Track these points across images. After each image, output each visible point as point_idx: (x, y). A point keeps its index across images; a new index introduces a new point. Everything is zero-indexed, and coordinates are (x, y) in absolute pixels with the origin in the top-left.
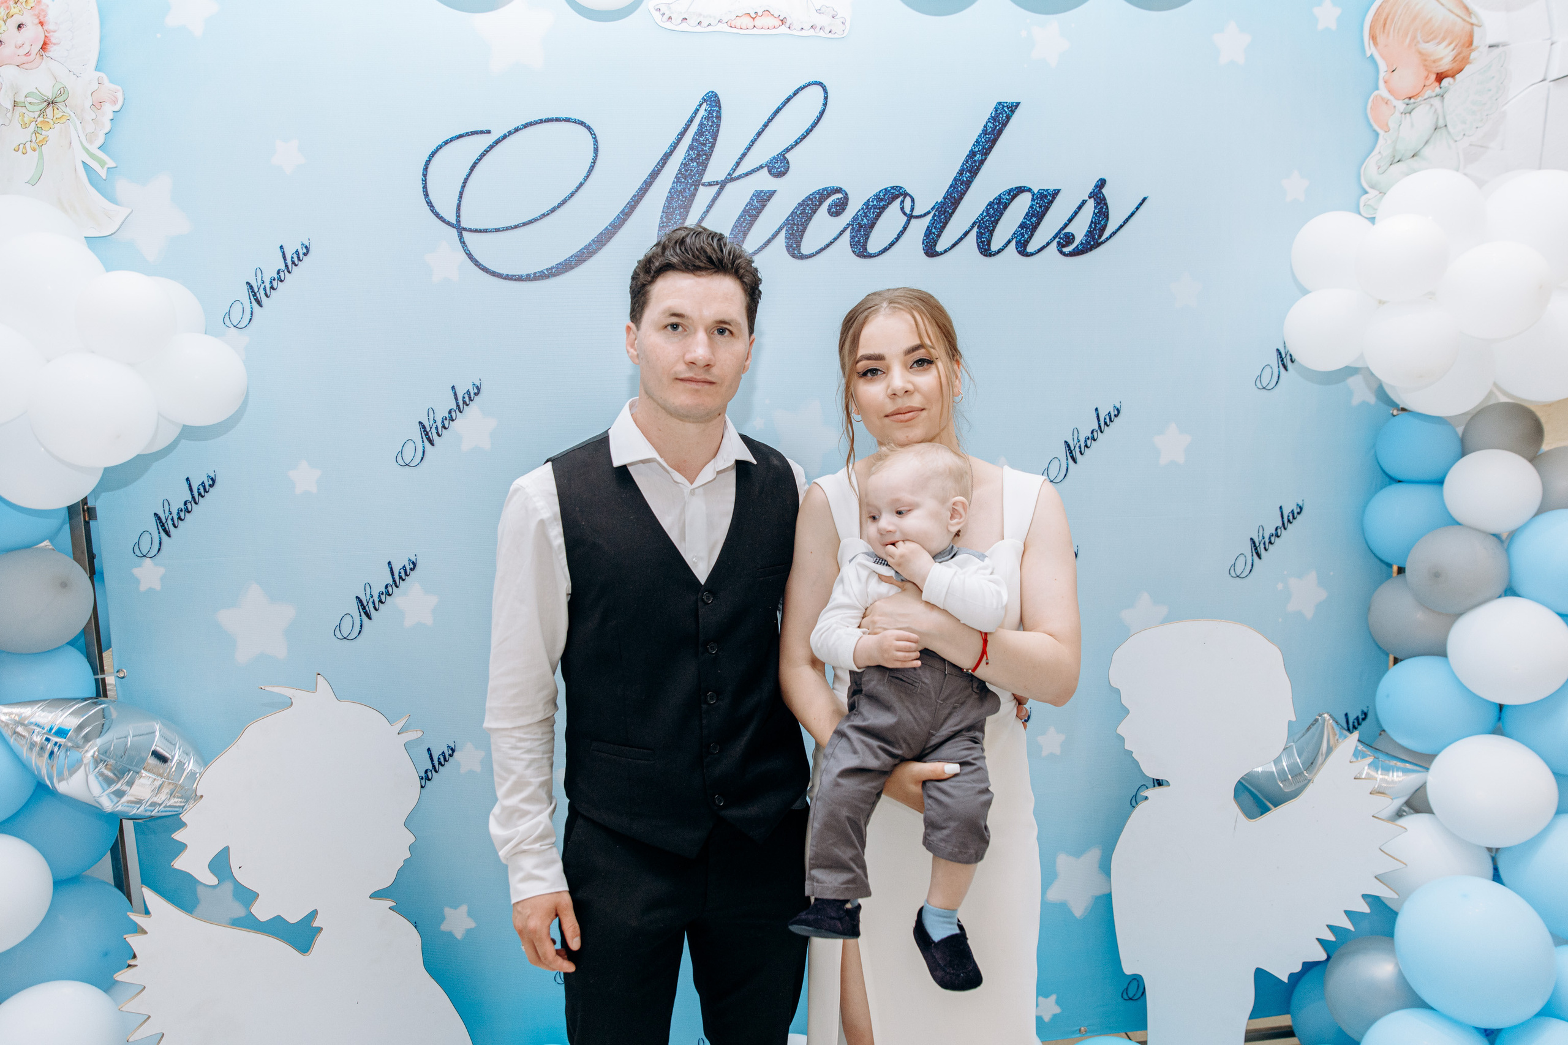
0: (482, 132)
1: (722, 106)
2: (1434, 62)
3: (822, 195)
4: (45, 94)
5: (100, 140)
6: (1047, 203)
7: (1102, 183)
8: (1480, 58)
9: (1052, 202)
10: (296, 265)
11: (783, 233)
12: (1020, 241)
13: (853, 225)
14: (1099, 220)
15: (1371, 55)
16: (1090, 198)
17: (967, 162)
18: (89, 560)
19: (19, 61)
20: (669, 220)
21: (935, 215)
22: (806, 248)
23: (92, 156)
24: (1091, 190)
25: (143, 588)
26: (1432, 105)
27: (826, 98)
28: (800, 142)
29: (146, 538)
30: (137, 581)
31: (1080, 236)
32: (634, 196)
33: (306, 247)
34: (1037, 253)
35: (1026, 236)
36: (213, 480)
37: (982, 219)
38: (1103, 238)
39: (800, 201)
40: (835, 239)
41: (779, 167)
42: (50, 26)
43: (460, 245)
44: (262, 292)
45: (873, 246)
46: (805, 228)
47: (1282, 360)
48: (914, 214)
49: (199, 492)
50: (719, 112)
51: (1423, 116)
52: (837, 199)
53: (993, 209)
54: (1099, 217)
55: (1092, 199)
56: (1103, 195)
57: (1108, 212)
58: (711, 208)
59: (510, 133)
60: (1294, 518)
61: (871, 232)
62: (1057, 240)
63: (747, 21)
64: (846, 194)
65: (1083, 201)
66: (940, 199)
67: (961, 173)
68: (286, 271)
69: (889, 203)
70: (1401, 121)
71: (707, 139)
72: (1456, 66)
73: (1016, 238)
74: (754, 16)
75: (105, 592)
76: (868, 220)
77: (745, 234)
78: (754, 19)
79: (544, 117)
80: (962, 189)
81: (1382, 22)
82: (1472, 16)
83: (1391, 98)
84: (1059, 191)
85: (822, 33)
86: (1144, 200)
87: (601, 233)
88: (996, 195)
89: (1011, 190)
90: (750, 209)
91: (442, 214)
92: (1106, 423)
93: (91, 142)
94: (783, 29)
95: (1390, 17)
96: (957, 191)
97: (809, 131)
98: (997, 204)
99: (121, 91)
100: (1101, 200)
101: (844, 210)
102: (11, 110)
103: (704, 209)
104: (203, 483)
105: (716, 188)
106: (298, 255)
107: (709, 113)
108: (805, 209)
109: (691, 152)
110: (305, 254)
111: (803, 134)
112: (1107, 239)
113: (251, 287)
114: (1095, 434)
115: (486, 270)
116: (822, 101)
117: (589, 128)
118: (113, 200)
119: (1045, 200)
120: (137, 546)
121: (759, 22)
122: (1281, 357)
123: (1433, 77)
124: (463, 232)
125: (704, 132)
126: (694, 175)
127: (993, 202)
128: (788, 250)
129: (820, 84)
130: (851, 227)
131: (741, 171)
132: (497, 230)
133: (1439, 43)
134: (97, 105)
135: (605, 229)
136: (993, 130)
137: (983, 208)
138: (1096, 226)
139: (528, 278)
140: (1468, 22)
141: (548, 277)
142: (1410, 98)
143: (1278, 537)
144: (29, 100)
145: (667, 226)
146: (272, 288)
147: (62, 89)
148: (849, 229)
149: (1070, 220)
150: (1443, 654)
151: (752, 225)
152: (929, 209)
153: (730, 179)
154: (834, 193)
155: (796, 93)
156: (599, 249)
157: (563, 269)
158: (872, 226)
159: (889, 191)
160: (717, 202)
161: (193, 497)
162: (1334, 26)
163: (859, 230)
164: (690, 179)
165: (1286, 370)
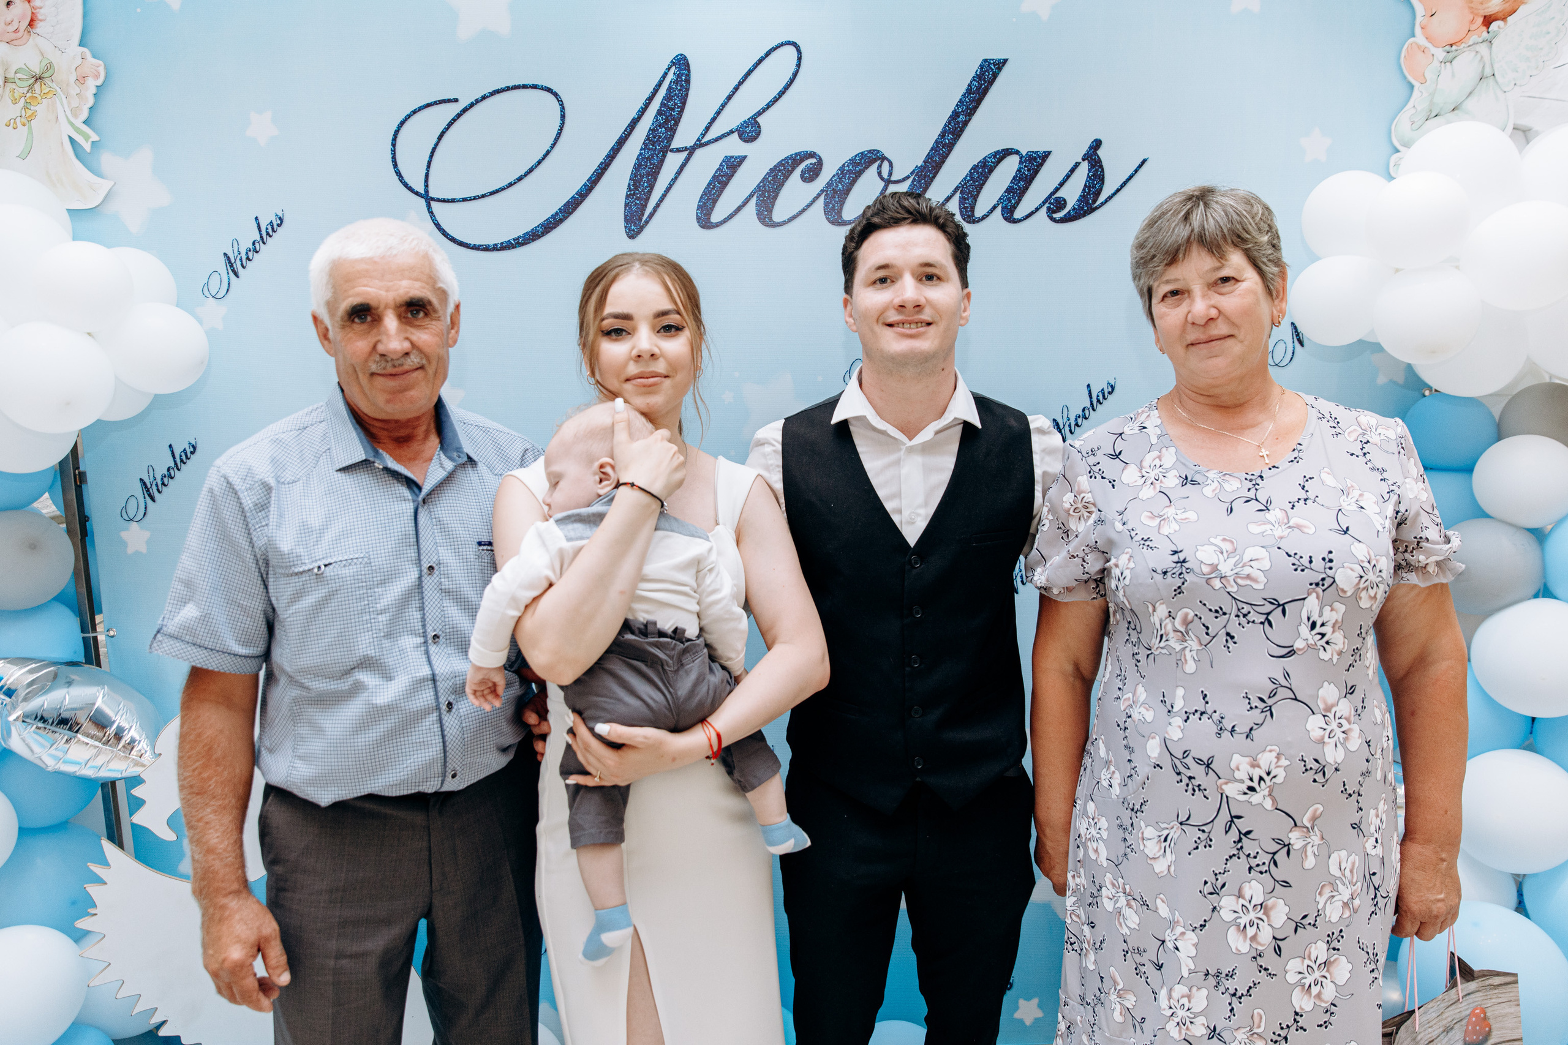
0: (449, 101)
1: (691, 68)
3: (795, 160)
4: (33, 69)
5: (85, 115)
6: (1036, 166)
7: (1097, 144)
9: (1041, 165)
10: (270, 236)
11: (754, 200)
12: (1006, 206)
13: (827, 191)
14: (1094, 184)
16: (1083, 160)
18: (80, 523)
20: (636, 188)
21: (914, 179)
22: (777, 216)
23: (77, 130)
24: (1084, 152)
25: (130, 550)
27: (799, 59)
28: (772, 105)
29: (132, 504)
30: (124, 544)
31: (1072, 201)
32: (602, 163)
33: (280, 218)
34: (1024, 219)
35: (1013, 202)
36: (194, 447)
37: (965, 184)
38: (1098, 203)
39: (772, 167)
40: (808, 206)
41: (749, 131)
43: (428, 215)
44: (238, 263)
45: (848, 214)
46: (777, 195)
47: (1298, 335)
48: (893, 178)
49: (182, 458)
50: (688, 75)
51: (1466, 64)
52: (811, 164)
53: (978, 173)
54: (1094, 180)
55: (1086, 161)
56: (1098, 157)
57: (1103, 175)
58: (679, 175)
59: (477, 101)
61: (846, 198)
62: (1047, 205)
64: (820, 159)
65: (1076, 163)
66: (920, 163)
67: (943, 135)
68: (261, 242)
69: (866, 168)
70: (1440, 71)
71: (676, 104)
72: (1508, 7)
73: (1003, 203)
75: (95, 552)
76: (843, 186)
77: (715, 202)
79: (511, 84)
80: (944, 152)
84: (1049, 153)
86: (1144, 161)
87: (568, 202)
88: (981, 158)
89: (997, 152)
90: (720, 175)
91: (411, 184)
92: (1098, 401)
93: (76, 116)
96: (938, 154)
97: (781, 94)
98: (982, 167)
99: (103, 65)
100: (1096, 162)
101: (817, 175)
103: (673, 176)
104: (185, 450)
105: (685, 154)
106: (272, 227)
107: (679, 76)
108: (776, 175)
109: (659, 118)
110: (279, 225)
111: (775, 97)
112: (1102, 204)
113: (229, 258)
114: (1087, 412)
115: (453, 240)
116: (795, 61)
117: (556, 95)
119: (1034, 163)
120: (124, 510)
122: (1297, 332)
123: (1480, 20)
124: (432, 203)
125: (673, 96)
126: (663, 142)
127: (978, 166)
128: (760, 219)
129: (794, 44)
130: (825, 193)
131: (710, 136)
132: (465, 200)
134: (81, 80)
135: (571, 198)
136: (978, 88)
137: (967, 171)
138: (1089, 190)
139: (495, 248)
141: (514, 247)
142: (1451, 45)
144: (19, 76)
145: (634, 194)
146: (248, 259)
147: (48, 65)
148: (823, 197)
149: (1062, 184)
151: (722, 192)
152: (908, 173)
153: (699, 144)
154: (807, 158)
155: (768, 54)
156: (566, 218)
157: (529, 239)
158: (847, 191)
159: (866, 155)
160: (685, 169)
161: (176, 464)
163: (833, 196)
164: (659, 145)
165: (1302, 345)
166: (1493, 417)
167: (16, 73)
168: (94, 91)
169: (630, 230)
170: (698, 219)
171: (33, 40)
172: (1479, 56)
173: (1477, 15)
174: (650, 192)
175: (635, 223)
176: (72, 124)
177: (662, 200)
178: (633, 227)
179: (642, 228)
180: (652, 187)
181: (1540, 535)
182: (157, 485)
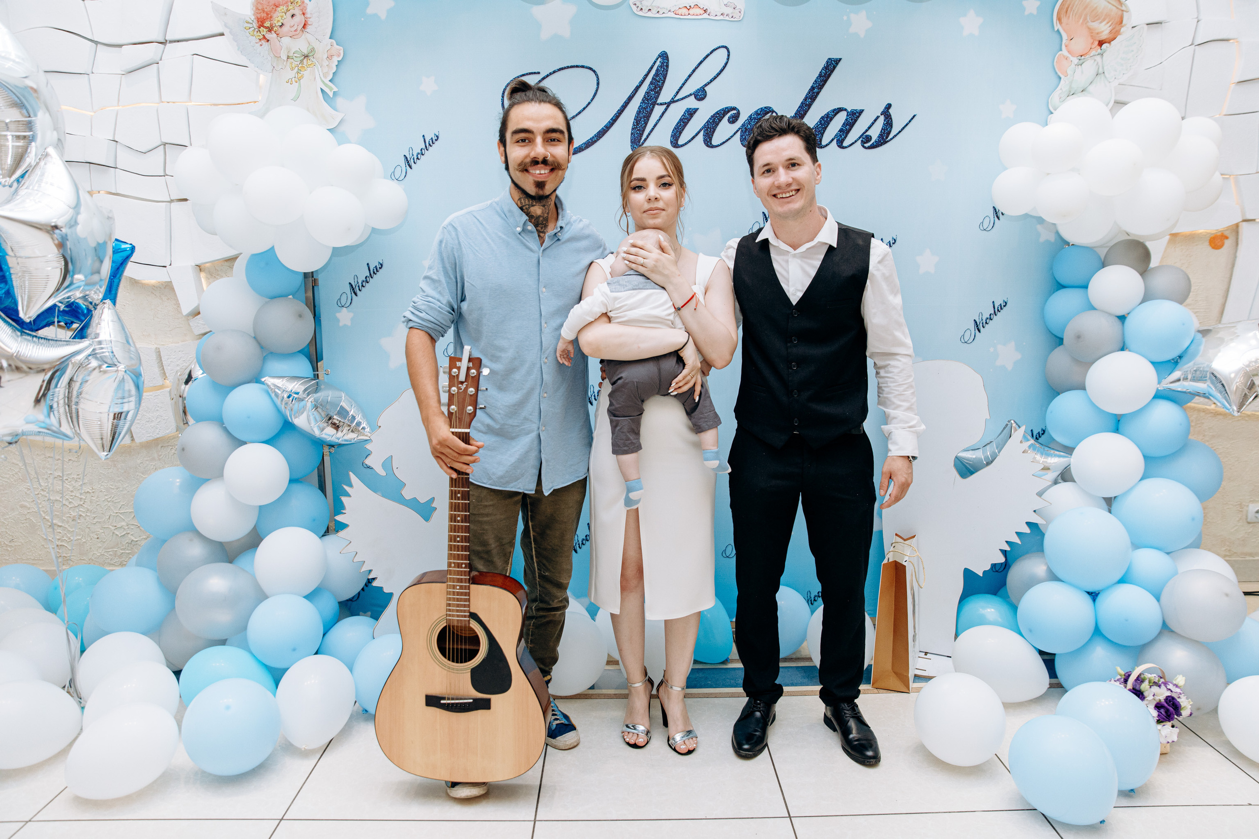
0: (535, 73)
1: (669, 59)
2: (1098, 34)
3: (725, 111)
6: (856, 117)
7: (889, 106)
8: (1126, 31)
9: (859, 117)
10: (431, 146)
11: (702, 133)
12: (839, 139)
13: (742, 129)
14: (887, 128)
15: (1058, 30)
16: (881, 115)
17: (809, 93)
18: (313, 309)
19: (291, 34)
20: (638, 124)
22: (714, 143)
24: (882, 110)
25: (341, 324)
26: (1095, 60)
27: (729, 56)
28: (713, 81)
29: (344, 296)
30: (338, 320)
31: (875, 137)
32: (619, 110)
33: (437, 136)
34: (849, 146)
35: (843, 137)
36: (381, 265)
37: (817, 126)
38: (889, 138)
39: (712, 115)
40: (732, 137)
41: (700, 95)
42: (308, 15)
44: (412, 161)
46: (714, 130)
47: (996, 213)
49: (373, 271)
50: (668, 63)
51: (1089, 66)
52: (734, 114)
53: (824, 121)
54: (887, 126)
55: (883, 115)
56: (890, 113)
57: (892, 123)
58: (661, 118)
59: (551, 74)
60: (1001, 309)
62: (861, 139)
63: (685, 11)
64: (739, 111)
65: (878, 116)
67: (805, 99)
68: (425, 149)
70: (1075, 70)
71: (661, 79)
72: (1111, 36)
73: (837, 137)
74: (689, 8)
75: (321, 325)
77: (681, 133)
78: (689, 9)
79: (570, 65)
80: (806, 108)
81: (1065, 9)
82: (1123, 6)
83: (1069, 56)
84: (863, 110)
85: (727, 18)
86: (914, 116)
87: (599, 131)
88: (826, 112)
89: (835, 110)
90: (683, 119)
93: (325, 77)
94: (706, 16)
95: (1071, 6)
96: (803, 110)
97: (718, 75)
98: (826, 118)
99: (342, 50)
100: (888, 116)
101: (737, 120)
102: (286, 60)
103: (658, 118)
104: (376, 266)
105: (665, 106)
106: (432, 141)
107: (662, 63)
108: (715, 119)
109: (652, 86)
110: (436, 140)
111: (715, 76)
112: (891, 139)
113: (406, 158)
116: (726, 57)
117: (594, 71)
118: (335, 109)
119: (854, 116)
120: (339, 300)
121: (691, 11)
122: (996, 211)
123: (1097, 43)
125: (659, 75)
126: (653, 99)
127: (824, 116)
128: (705, 143)
129: (726, 47)
131: (679, 97)
133: (1101, 22)
134: (330, 57)
135: (601, 129)
136: (825, 74)
137: (818, 120)
138: (884, 131)
140: (1120, 9)
142: (1081, 56)
143: (991, 320)
144: (295, 55)
145: (636, 128)
146: (418, 158)
148: (740, 131)
149: (869, 128)
150: (1083, 388)
151: (685, 127)
153: (673, 101)
154: (732, 110)
155: (711, 53)
156: (598, 140)
157: (578, 151)
159: (763, 109)
160: (665, 114)
161: (370, 274)
162: (1035, 12)
163: (746, 132)
164: (650, 101)
165: (999, 219)
166: (1100, 259)
167: (294, 53)
169: (633, 147)
170: (671, 142)
171: (305, 35)
172: (1096, 63)
173: (1095, 40)
174: (645, 127)
176: (323, 82)
177: (652, 130)
178: (635, 146)
180: (646, 124)
181: (1122, 318)
182: (359, 287)
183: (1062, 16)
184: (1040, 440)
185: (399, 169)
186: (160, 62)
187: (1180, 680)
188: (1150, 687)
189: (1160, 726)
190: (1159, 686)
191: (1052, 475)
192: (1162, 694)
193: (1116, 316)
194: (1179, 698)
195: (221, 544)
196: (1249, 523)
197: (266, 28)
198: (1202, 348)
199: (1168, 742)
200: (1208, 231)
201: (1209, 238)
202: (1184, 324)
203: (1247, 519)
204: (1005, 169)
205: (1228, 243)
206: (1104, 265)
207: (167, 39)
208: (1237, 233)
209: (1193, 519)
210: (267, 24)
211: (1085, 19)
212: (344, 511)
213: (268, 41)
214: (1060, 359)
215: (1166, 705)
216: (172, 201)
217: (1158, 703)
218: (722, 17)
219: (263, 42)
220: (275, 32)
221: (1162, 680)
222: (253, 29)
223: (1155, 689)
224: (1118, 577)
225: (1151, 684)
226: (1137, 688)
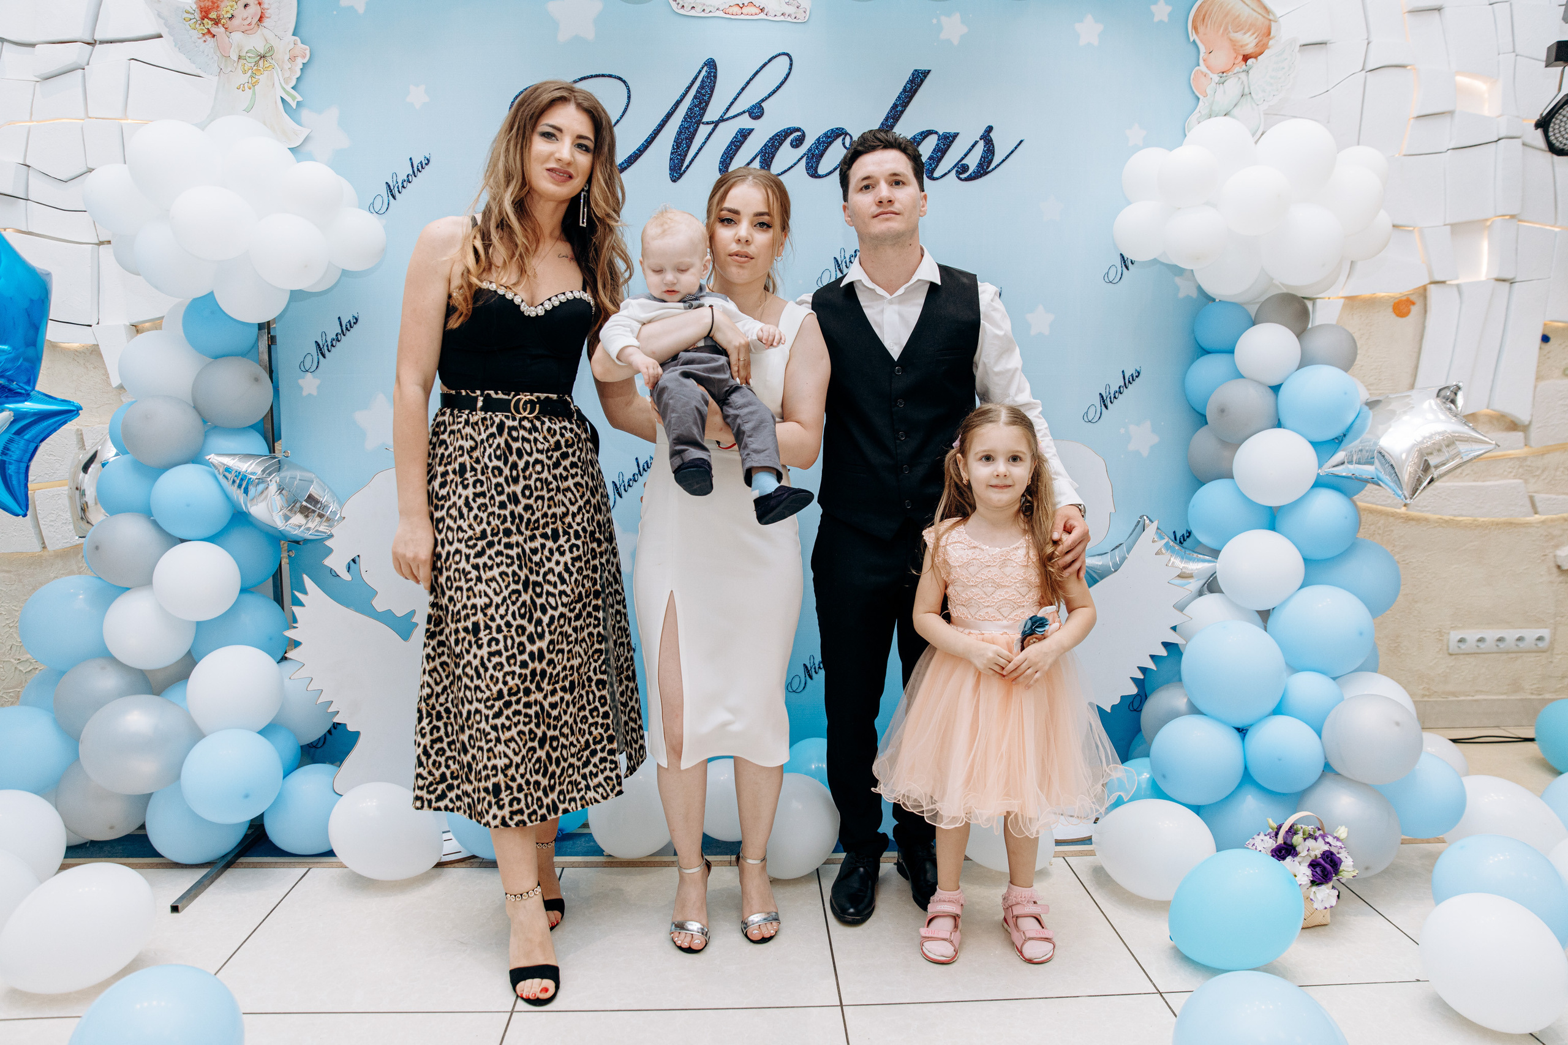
1: (717, 68)
2: (1242, 46)
3: (787, 132)
5: (293, 83)
6: (949, 143)
7: (990, 129)
9: (952, 142)
10: (420, 172)
11: (759, 158)
12: (929, 168)
13: (808, 154)
14: (987, 155)
15: (1194, 41)
16: (981, 139)
17: (892, 112)
18: (270, 368)
19: (244, 28)
20: (678, 148)
24: (981, 134)
25: (305, 393)
27: (791, 65)
28: (772, 95)
29: (309, 359)
30: (301, 388)
31: (973, 166)
32: (655, 130)
33: (428, 159)
34: (942, 177)
36: (357, 319)
38: (990, 168)
39: (771, 136)
40: (795, 164)
41: (756, 112)
42: (265, 6)
44: (396, 189)
45: (821, 170)
46: (774, 155)
47: (1125, 262)
49: (346, 327)
50: (715, 73)
51: (1233, 86)
52: (798, 136)
54: (987, 153)
55: (983, 141)
56: (991, 137)
57: (994, 150)
58: (708, 140)
60: (1133, 380)
61: (821, 159)
62: (956, 169)
63: (736, 9)
64: (804, 132)
65: (975, 142)
67: (886, 119)
68: (413, 176)
69: (834, 140)
71: (707, 92)
72: (1258, 50)
74: (741, 6)
75: (279, 395)
76: (819, 151)
77: (732, 159)
79: (594, 74)
81: (1201, 17)
83: (1209, 72)
84: (958, 134)
85: (789, 19)
86: (1021, 142)
87: (631, 155)
89: (923, 133)
90: (734, 143)
93: (287, 83)
94: (762, 16)
95: (1208, 13)
97: (778, 88)
100: (989, 141)
101: (802, 144)
103: (703, 141)
104: (350, 321)
105: (712, 126)
106: (422, 165)
107: (709, 73)
108: (774, 142)
109: (695, 100)
110: (426, 164)
111: (774, 89)
112: (993, 169)
113: (389, 186)
116: (788, 66)
117: (624, 82)
118: (299, 123)
119: (947, 140)
120: (302, 363)
121: (745, 10)
122: (1124, 259)
123: (1241, 57)
125: (705, 86)
126: (697, 117)
129: (788, 55)
130: (806, 155)
131: (728, 115)
133: (1245, 33)
134: (292, 59)
135: (633, 153)
136: (911, 89)
138: (985, 159)
143: (1121, 394)
144: (249, 55)
145: (676, 152)
146: (403, 187)
148: (805, 158)
149: (966, 155)
150: (1230, 475)
151: (737, 152)
153: (722, 120)
154: (795, 132)
155: (770, 61)
156: (629, 166)
158: (821, 155)
159: (835, 131)
160: (712, 136)
161: (342, 331)
162: (1166, 19)
163: (812, 158)
164: (694, 119)
165: (1128, 269)
166: (1250, 316)
168: (301, 67)
169: (673, 177)
171: (261, 31)
174: (687, 151)
175: (677, 171)
176: (284, 89)
177: (695, 157)
178: (675, 175)
179: (681, 175)
180: (689, 147)
181: (1276, 389)
182: (327, 346)
183: (1198, 24)
184: (1185, 544)
185: (379, 199)
186: (86, 67)
187: (1342, 832)
188: (1305, 839)
189: (1314, 889)
190: (1316, 839)
191: (1194, 585)
192: (1318, 848)
193: (1270, 387)
194: (1338, 853)
195: (141, 671)
196: (1451, 655)
197: (212, 19)
198: (1370, 422)
199: (1326, 908)
200: (1391, 294)
201: (1392, 304)
202: (1346, 394)
203: (1448, 650)
204: (1129, 203)
205: (1415, 310)
206: (1254, 324)
207: (95, 38)
208: (1425, 297)
209: (1361, 634)
210: (213, 15)
211: (1226, 29)
212: (295, 625)
213: (214, 36)
214: (1204, 440)
215: (1323, 862)
216: (101, 243)
217: (1313, 861)
218: (782, 18)
219: (208, 37)
220: (223, 25)
221: (1321, 832)
222: (195, 20)
223: (1310, 843)
224: (1271, 706)
225: (1305, 837)
226: (1288, 842)
